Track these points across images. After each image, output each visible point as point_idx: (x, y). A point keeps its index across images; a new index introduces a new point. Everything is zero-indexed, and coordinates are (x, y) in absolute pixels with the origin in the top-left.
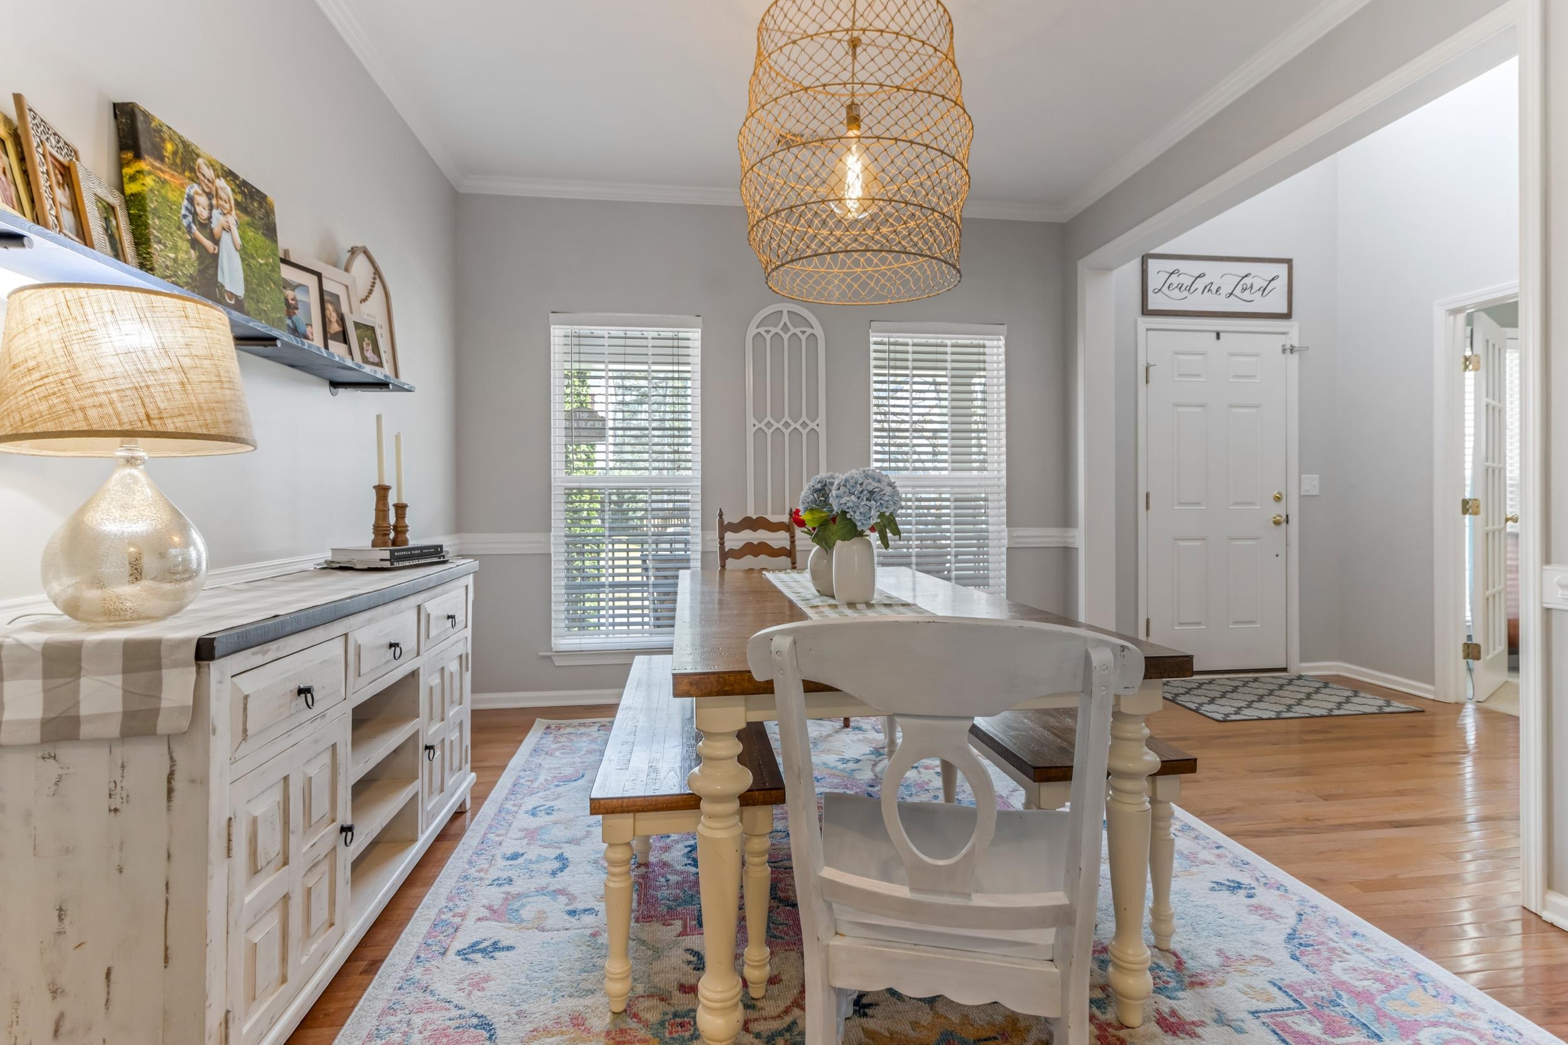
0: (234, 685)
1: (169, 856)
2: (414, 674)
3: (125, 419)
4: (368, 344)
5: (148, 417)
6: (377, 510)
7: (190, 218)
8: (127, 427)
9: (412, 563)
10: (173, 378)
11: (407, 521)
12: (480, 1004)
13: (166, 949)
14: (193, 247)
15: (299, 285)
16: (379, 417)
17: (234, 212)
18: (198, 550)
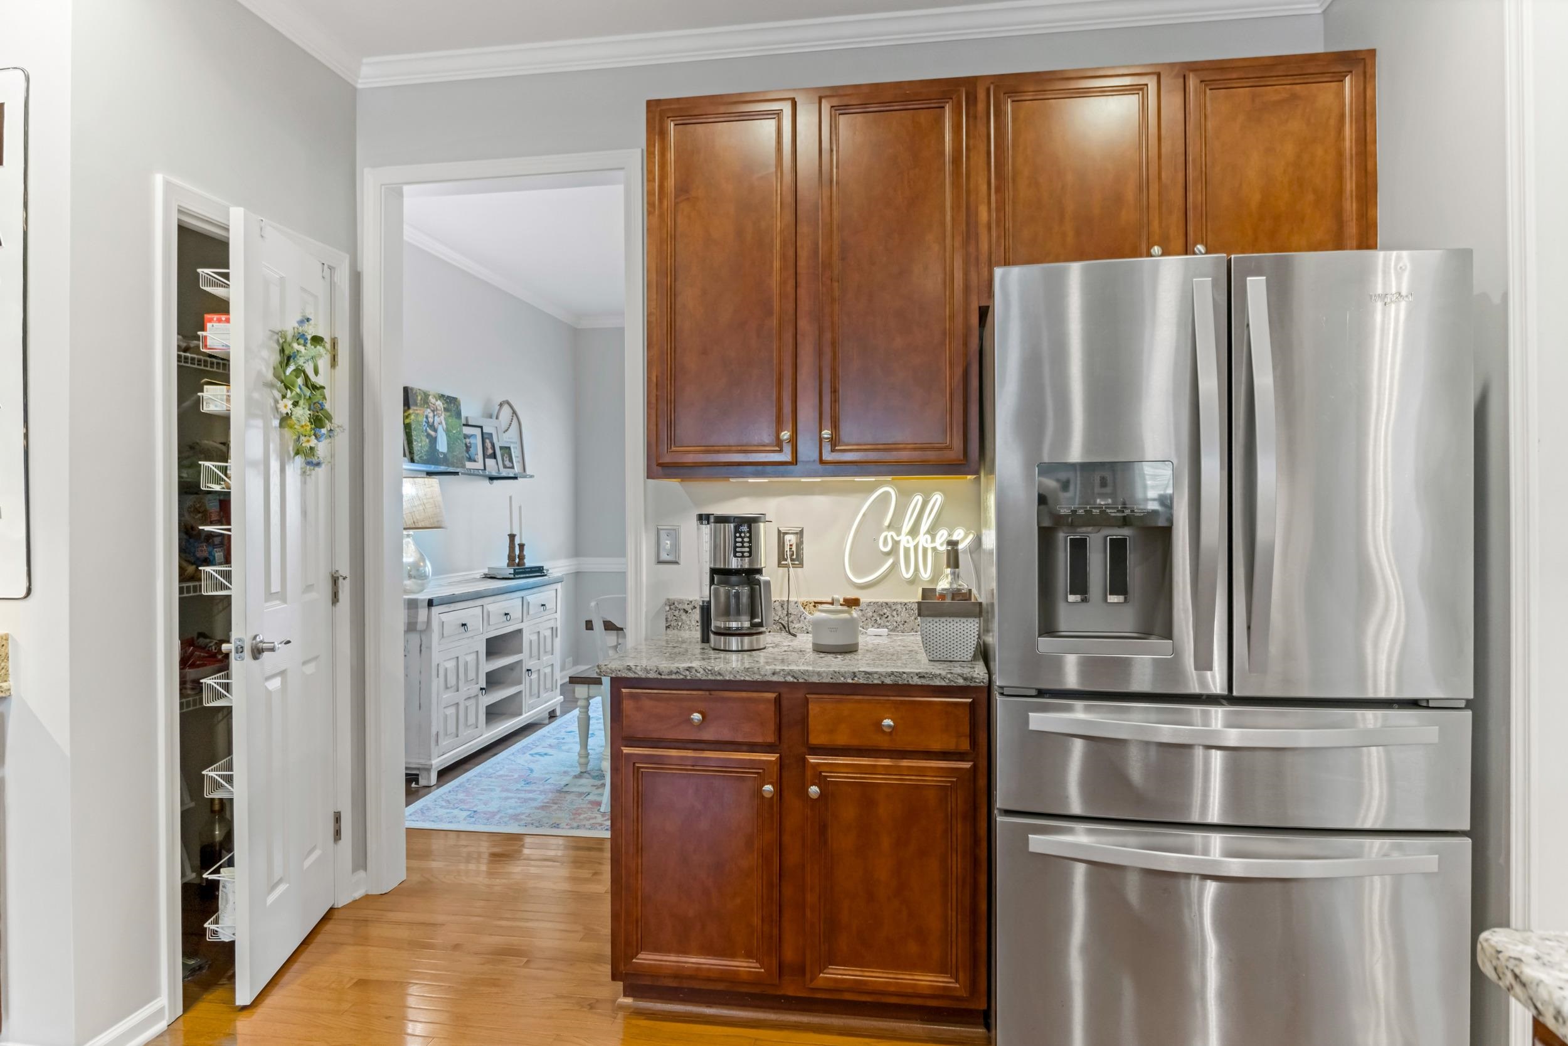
0: (439, 617)
1: (420, 672)
2: (520, 631)
3: (408, 524)
4: (506, 457)
5: (414, 522)
6: (510, 547)
7: (426, 425)
8: (408, 527)
9: (524, 575)
10: (421, 508)
11: (525, 553)
12: (532, 766)
13: (420, 704)
14: (427, 438)
15: (472, 435)
16: (511, 497)
17: (443, 414)
18: (429, 568)
